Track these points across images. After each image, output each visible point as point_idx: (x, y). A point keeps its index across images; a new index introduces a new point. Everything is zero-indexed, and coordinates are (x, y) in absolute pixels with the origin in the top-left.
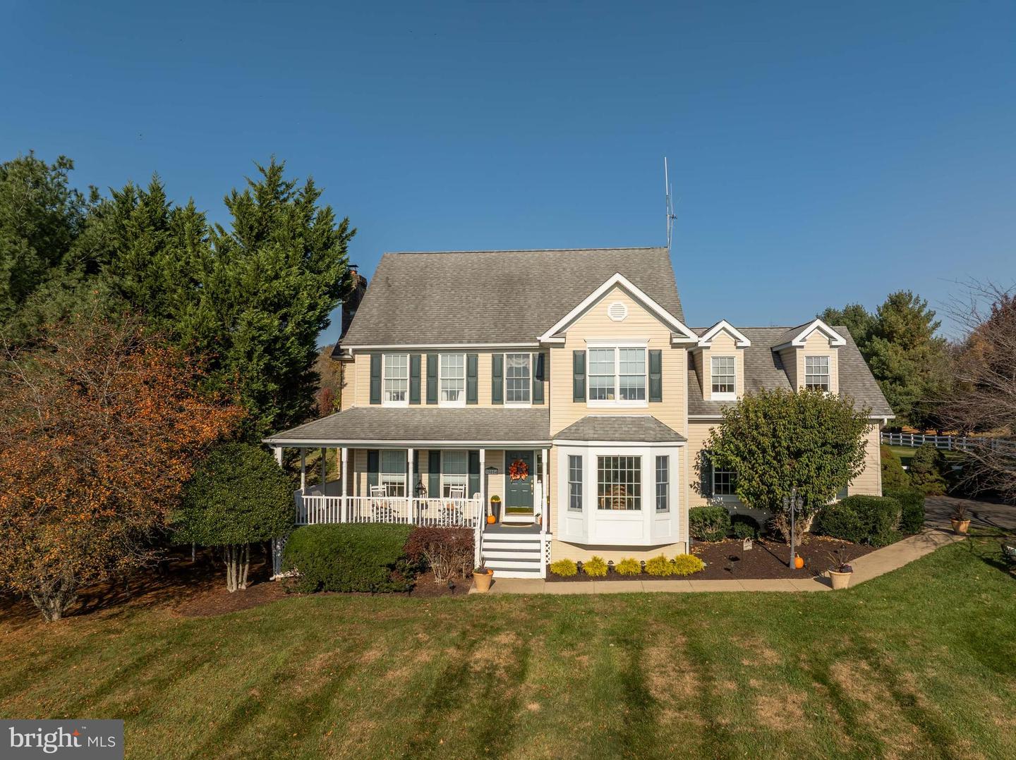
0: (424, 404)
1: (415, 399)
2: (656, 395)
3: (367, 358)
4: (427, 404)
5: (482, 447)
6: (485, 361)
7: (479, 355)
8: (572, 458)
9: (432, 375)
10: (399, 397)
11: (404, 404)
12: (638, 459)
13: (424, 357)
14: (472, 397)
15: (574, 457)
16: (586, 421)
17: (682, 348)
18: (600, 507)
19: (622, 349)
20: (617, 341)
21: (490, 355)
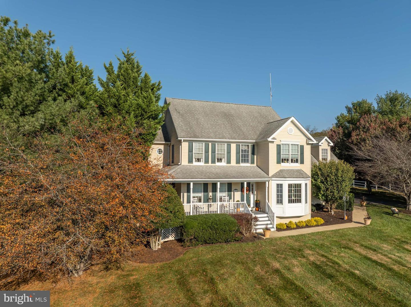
0: (210, 164)
1: (207, 161)
2: (302, 162)
3: (187, 143)
4: (211, 164)
5: (245, 181)
6: (233, 147)
7: (231, 144)
8: (278, 185)
9: (213, 152)
10: (199, 160)
11: (202, 164)
12: (300, 185)
13: (210, 144)
14: (229, 162)
15: (279, 184)
16: (281, 171)
17: (310, 145)
18: (289, 203)
19: (292, 145)
20: (290, 142)
21: (235, 144)
